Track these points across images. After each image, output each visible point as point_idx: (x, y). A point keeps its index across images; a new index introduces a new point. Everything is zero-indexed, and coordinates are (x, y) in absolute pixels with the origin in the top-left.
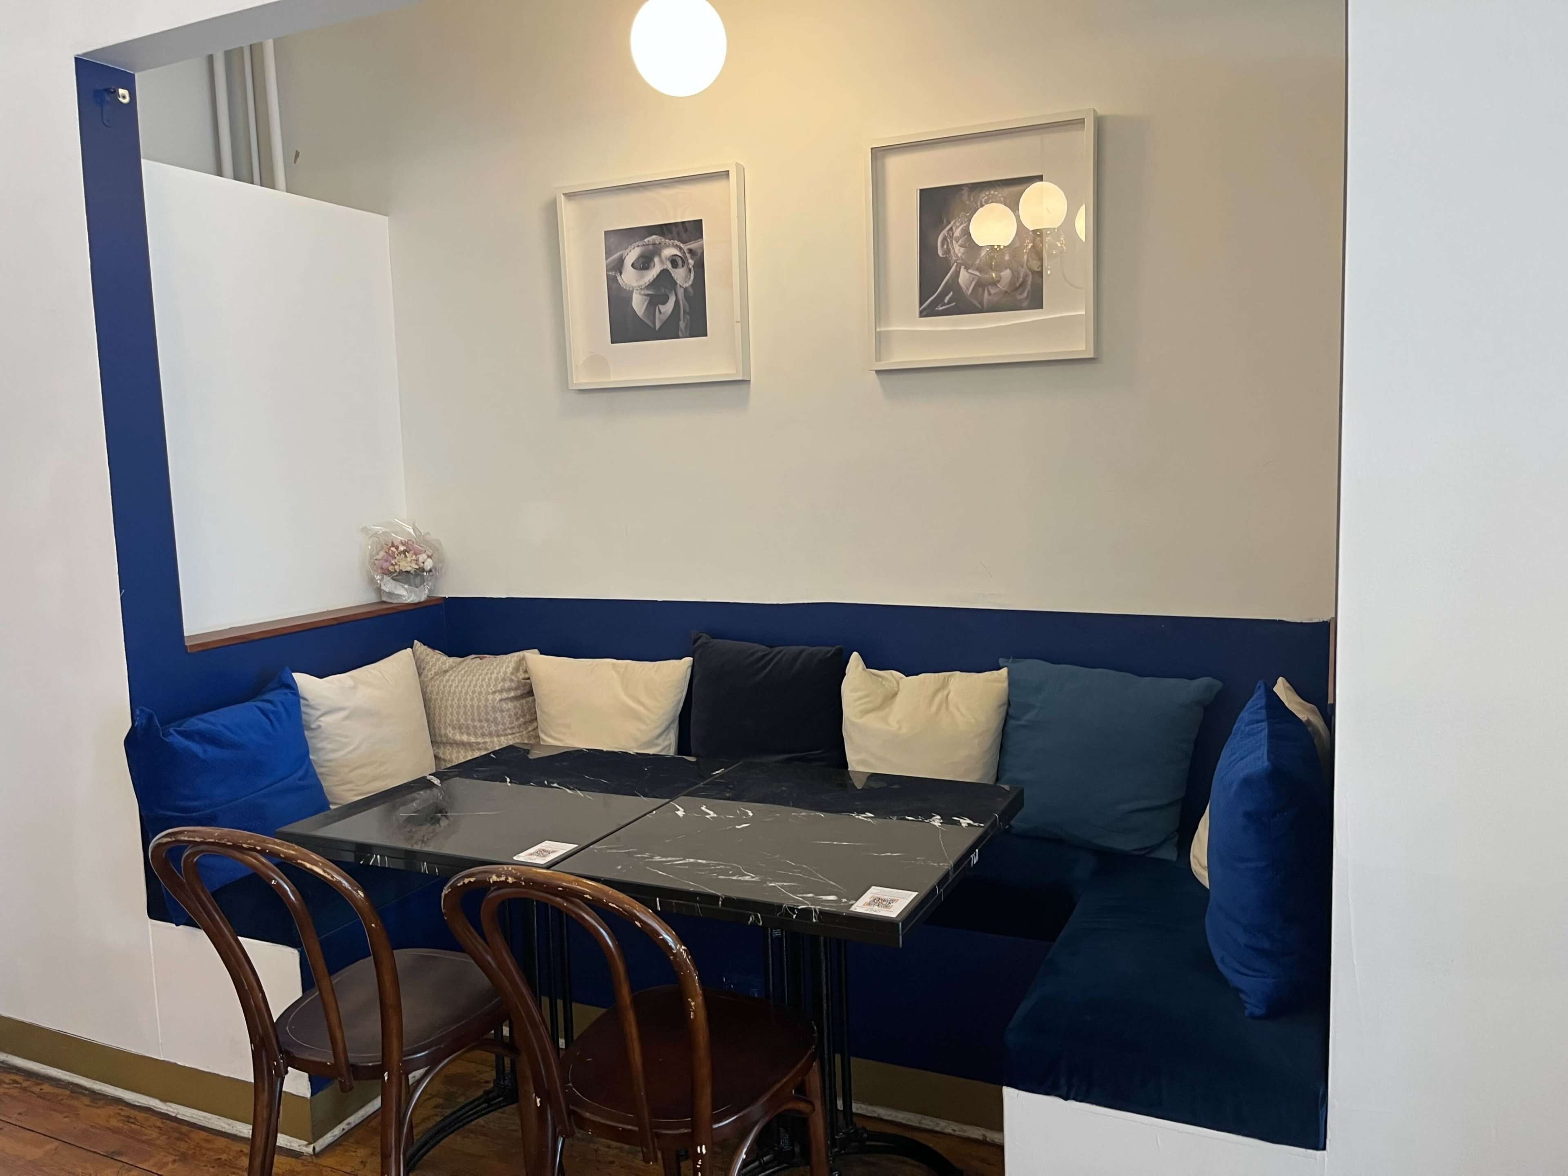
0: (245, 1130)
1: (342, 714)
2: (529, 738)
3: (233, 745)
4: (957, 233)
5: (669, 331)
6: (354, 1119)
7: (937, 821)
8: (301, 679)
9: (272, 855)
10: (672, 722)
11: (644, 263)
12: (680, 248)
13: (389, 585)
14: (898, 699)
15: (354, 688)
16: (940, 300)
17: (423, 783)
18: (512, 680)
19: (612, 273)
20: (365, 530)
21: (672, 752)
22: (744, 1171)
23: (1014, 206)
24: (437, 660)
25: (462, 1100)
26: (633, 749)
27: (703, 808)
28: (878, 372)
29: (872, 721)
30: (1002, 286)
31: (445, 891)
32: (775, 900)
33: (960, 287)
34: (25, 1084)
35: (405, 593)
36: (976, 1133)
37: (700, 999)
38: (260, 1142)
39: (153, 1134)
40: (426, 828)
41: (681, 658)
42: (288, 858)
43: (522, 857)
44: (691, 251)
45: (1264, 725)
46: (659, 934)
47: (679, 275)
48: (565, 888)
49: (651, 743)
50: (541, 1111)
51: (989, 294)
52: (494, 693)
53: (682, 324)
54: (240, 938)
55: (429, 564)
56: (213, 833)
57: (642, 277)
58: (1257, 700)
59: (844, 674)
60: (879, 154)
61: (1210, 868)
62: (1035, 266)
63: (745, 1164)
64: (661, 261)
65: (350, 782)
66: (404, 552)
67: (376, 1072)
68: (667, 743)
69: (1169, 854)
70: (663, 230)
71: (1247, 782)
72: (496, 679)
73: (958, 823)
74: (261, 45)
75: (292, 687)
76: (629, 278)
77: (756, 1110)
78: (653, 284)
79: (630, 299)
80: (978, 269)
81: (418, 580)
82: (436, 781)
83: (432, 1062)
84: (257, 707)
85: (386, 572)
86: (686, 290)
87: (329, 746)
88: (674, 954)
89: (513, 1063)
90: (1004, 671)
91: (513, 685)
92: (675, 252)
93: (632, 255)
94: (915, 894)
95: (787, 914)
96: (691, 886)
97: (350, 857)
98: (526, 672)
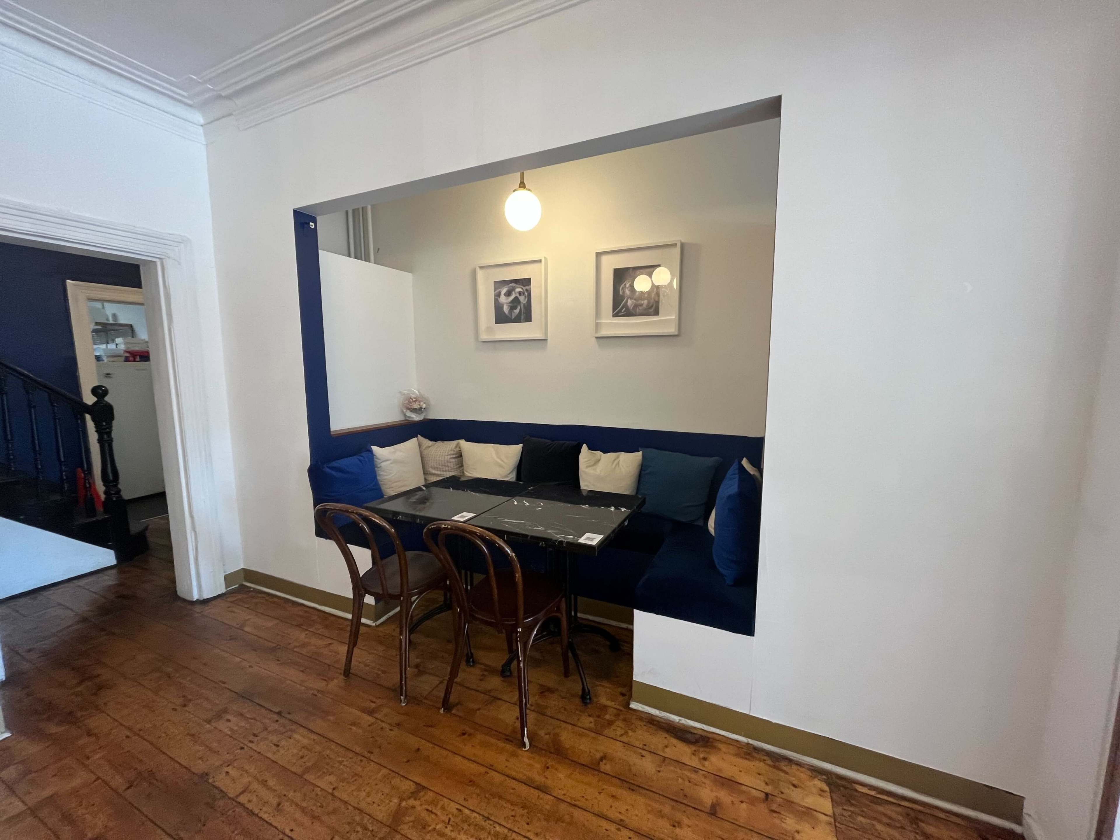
0: (349, 616)
1: (389, 462)
2: (460, 473)
3: (348, 472)
4: (628, 285)
5: (517, 320)
6: (391, 613)
7: (612, 509)
8: (375, 448)
9: (360, 515)
10: (514, 469)
11: (508, 294)
12: (522, 289)
13: (409, 414)
14: (601, 462)
15: (394, 452)
16: (620, 311)
17: (419, 489)
18: (454, 451)
19: (496, 297)
20: (400, 392)
21: (514, 480)
22: (537, 637)
23: (650, 275)
24: (426, 442)
25: (431, 608)
26: (499, 478)
27: (524, 502)
28: (596, 337)
29: (590, 471)
30: (645, 306)
31: (425, 530)
32: (550, 537)
33: (628, 306)
34: (267, 598)
35: (415, 417)
36: (624, 626)
37: (520, 573)
38: (355, 621)
39: (315, 618)
40: (421, 506)
41: (518, 444)
42: (366, 516)
43: (455, 518)
44: (526, 290)
45: (737, 475)
46: (504, 549)
47: (522, 299)
48: (470, 530)
49: (506, 476)
50: (460, 613)
51: (639, 309)
52: (447, 455)
53: (522, 317)
54: (348, 545)
55: (424, 406)
56: (339, 506)
57: (508, 299)
58: (735, 466)
59: (580, 452)
60: (599, 255)
61: (715, 529)
62: (657, 300)
63: (536, 635)
64: (515, 293)
65: (392, 488)
66: (415, 401)
67: (398, 597)
68: (512, 476)
69: (700, 523)
70: (516, 281)
71: (730, 497)
72: (449, 450)
73: (621, 509)
74: (366, 207)
75: (371, 451)
76: (503, 299)
77: (541, 615)
78: (512, 302)
79: (503, 307)
80: (635, 300)
81: (420, 412)
82: (424, 488)
83: (420, 593)
84: (358, 459)
85: (408, 409)
86: (524, 305)
87: (385, 474)
88: (511, 557)
89: (450, 595)
90: (640, 453)
91: (455, 453)
92: (520, 290)
93: (504, 290)
94: (603, 536)
95: (554, 543)
96: (518, 531)
97: (390, 516)
98: (460, 448)
